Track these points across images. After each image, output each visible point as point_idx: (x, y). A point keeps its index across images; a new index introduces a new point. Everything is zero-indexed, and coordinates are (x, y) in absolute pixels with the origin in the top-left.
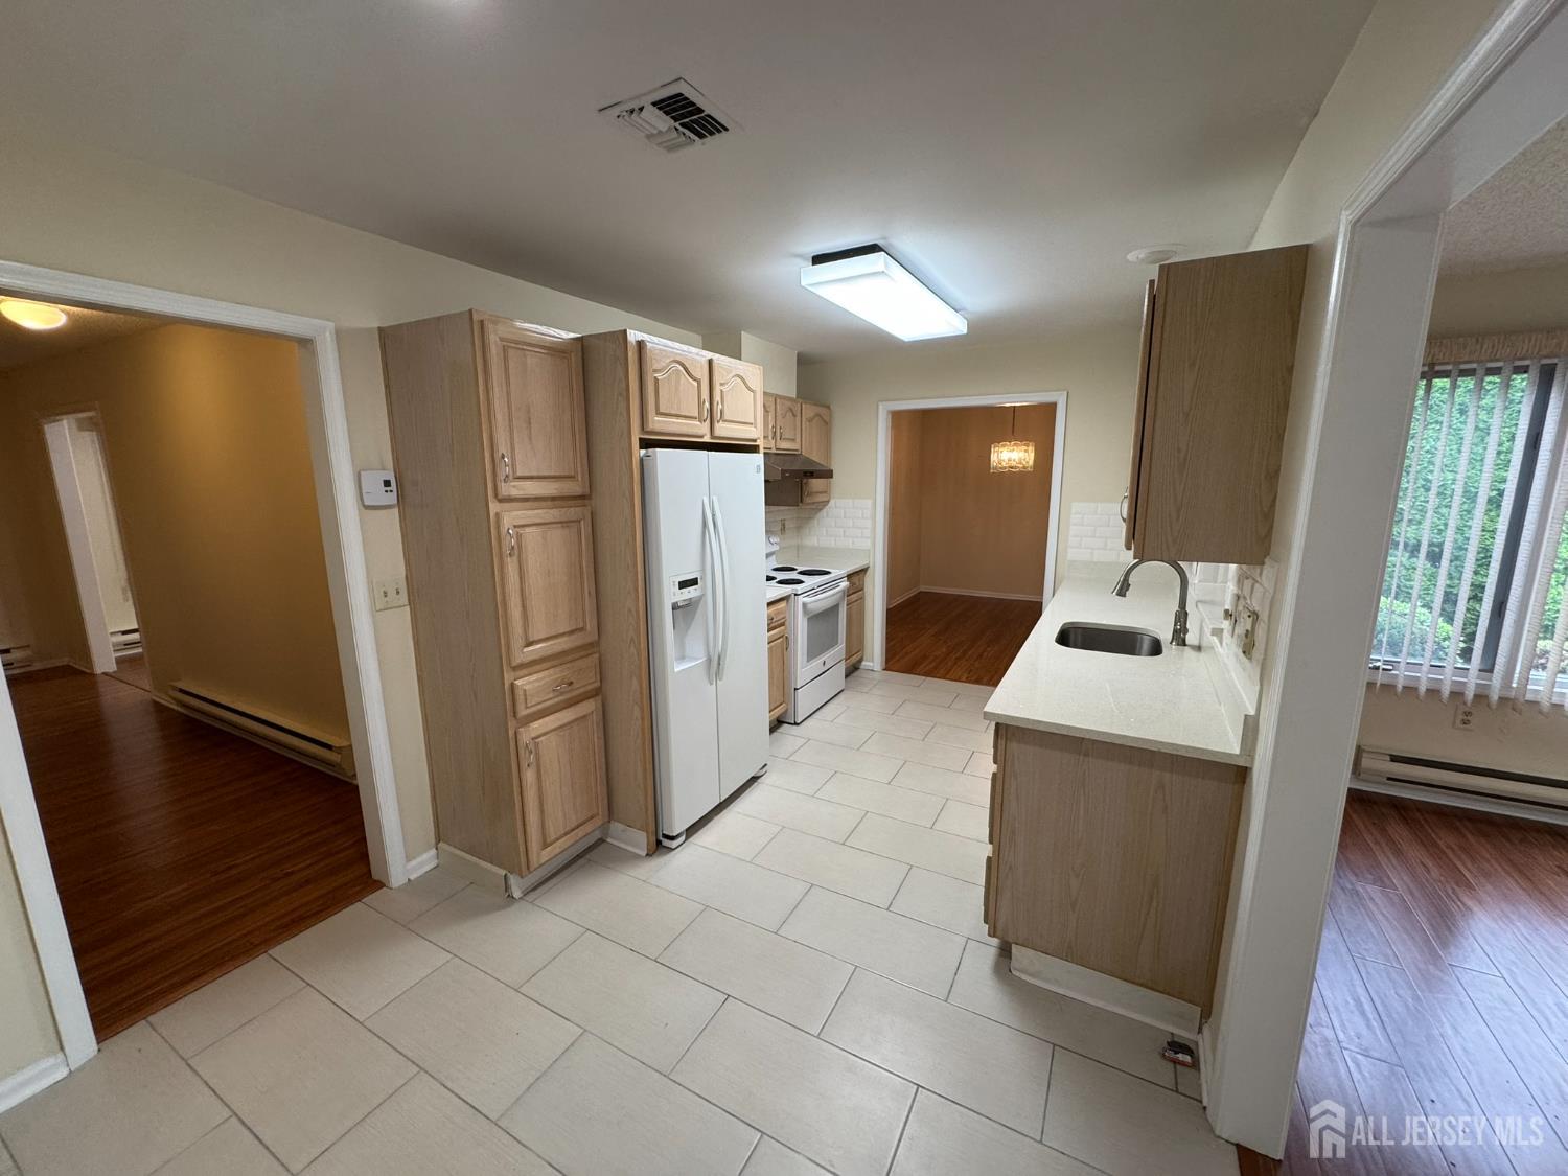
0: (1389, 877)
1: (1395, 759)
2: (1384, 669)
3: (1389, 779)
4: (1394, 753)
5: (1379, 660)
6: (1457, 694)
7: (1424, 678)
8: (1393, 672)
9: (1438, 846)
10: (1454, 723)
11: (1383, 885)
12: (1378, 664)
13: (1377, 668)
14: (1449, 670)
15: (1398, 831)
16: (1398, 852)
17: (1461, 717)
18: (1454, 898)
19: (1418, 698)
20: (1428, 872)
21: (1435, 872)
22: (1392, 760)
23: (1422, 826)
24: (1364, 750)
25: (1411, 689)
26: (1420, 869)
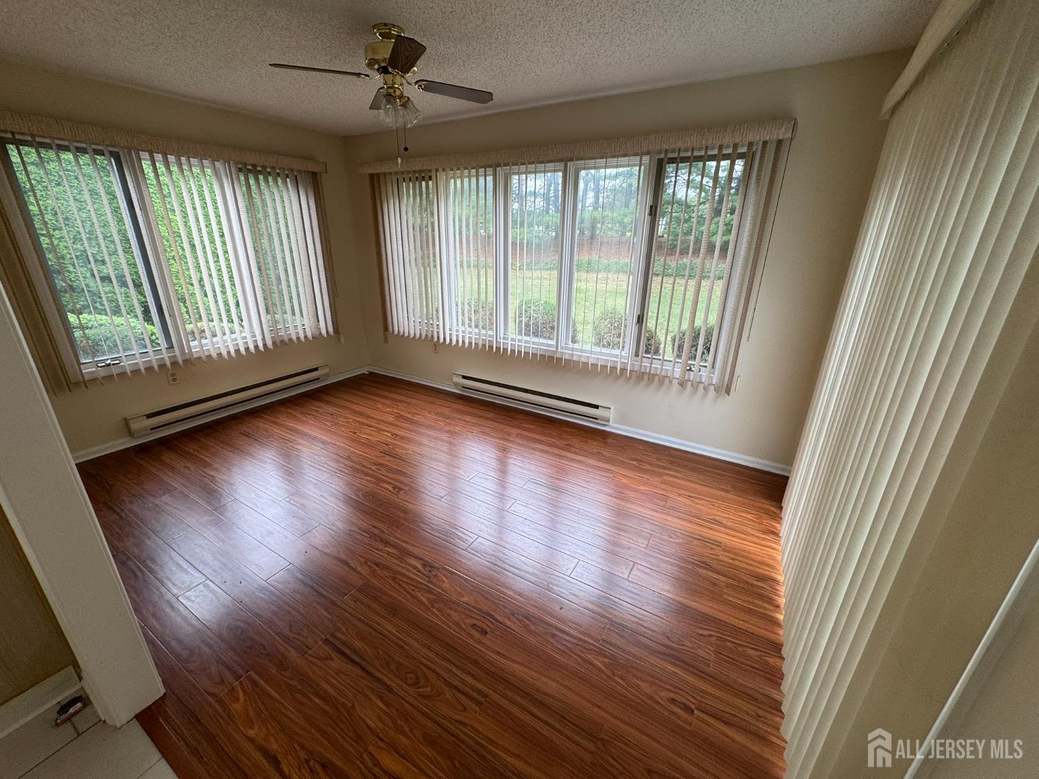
0: (172, 485)
1: (149, 416)
2: (113, 364)
3: (152, 429)
4: (148, 413)
5: (108, 359)
6: (162, 366)
7: (140, 361)
8: (121, 364)
9: (189, 453)
10: (169, 383)
11: (170, 491)
12: (108, 362)
13: (109, 365)
14: (151, 353)
15: (168, 456)
16: (172, 469)
17: (171, 378)
18: (204, 474)
19: (142, 375)
20: (189, 469)
21: (192, 468)
22: (148, 418)
23: (179, 446)
24: (128, 419)
25: (136, 372)
26: (185, 471)
